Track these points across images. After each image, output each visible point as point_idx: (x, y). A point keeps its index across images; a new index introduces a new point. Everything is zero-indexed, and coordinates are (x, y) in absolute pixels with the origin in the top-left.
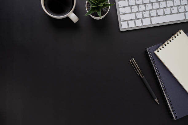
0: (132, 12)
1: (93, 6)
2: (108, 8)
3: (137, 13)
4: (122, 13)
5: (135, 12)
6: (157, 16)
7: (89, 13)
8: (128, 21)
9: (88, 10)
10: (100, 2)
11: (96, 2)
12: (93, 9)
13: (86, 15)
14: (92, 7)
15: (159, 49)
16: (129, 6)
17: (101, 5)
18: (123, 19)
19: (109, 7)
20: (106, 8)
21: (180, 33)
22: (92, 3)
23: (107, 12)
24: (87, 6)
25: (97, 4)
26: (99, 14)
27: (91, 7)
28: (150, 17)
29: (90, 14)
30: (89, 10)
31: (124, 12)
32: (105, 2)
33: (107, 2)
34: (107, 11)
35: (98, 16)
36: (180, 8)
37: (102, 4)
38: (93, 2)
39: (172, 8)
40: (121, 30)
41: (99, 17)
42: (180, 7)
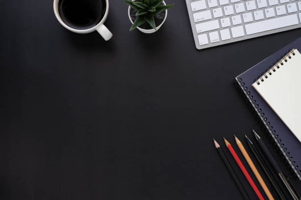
0: (213, 19)
1: (140, 12)
2: (165, 12)
3: (221, 20)
4: (197, 20)
5: (219, 18)
6: (255, 21)
7: (136, 25)
8: (207, 32)
9: (133, 21)
10: (151, 5)
11: (144, 6)
12: (141, 17)
13: (131, 29)
14: (140, 14)
15: (259, 80)
16: (208, 8)
17: (153, 10)
18: (200, 31)
19: (167, 10)
20: (161, 13)
21: (294, 54)
22: (139, 8)
23: (163, 20)
24: (130, 14)
25: (146, 9)
26: (152, 24)
27: (137, 14)
28: (244, 24)
29: (138, 27)
30: (136, 20)
31: (202, 19)
32: (159, 4)
33: (162, 4)
34: (164, 17)
35: (150, 28)
36: (290, 7)
37: (154, 8)
38: (140, 6)
39: (277, 8)
40: (198, 48)
41: (152, 28)
42: (289, 5)
